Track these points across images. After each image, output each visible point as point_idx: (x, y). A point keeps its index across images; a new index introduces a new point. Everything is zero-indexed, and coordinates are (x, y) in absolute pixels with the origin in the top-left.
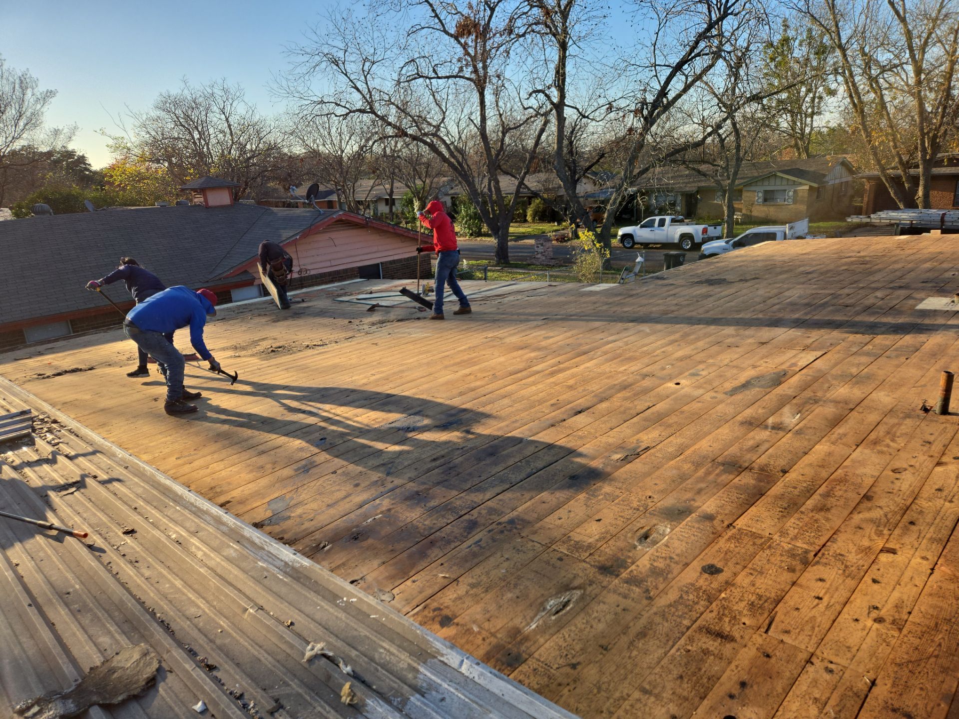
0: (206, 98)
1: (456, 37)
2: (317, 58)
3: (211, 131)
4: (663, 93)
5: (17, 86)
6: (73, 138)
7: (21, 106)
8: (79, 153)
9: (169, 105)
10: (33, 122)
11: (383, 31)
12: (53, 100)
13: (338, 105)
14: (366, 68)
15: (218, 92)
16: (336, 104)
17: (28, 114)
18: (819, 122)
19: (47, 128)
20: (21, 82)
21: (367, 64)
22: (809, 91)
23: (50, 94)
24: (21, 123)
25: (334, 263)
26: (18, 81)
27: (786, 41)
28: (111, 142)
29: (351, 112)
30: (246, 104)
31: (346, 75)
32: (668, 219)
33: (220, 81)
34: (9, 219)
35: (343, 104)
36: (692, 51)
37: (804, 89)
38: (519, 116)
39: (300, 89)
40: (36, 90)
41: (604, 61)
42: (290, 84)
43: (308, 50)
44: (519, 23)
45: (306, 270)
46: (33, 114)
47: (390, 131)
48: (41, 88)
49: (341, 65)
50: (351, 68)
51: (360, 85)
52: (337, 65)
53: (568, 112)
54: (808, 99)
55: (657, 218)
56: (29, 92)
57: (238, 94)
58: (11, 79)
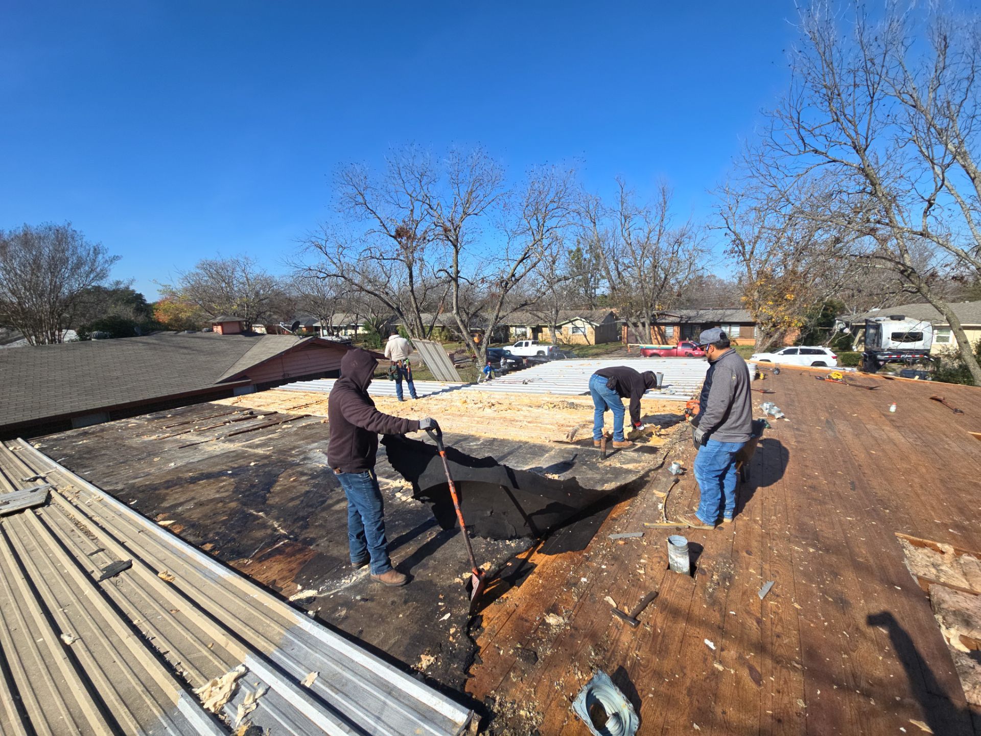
0: (233, 262)
1: (395, 237)
2: (308, 244)
3: (235, 282)
4: (513, 274)
5: (91, 252)
6: (133, 283)
7: (93, 264)
8: (138, 292)
9: (207, 267)
10: (102, 275)
12: (118, 262)
13: (320, 272)
15: (241, 260)
17: (98, 270)
18: (598, 292)
19: (111, 280)
20: (95, 249)
21: (341, 249)
22: (592, 276)
23: (116, 258)
24: (92, 276)
25: (307, 369)
26: (92, 249)
27: (579, 250)
28: (161, 288)
29: (328, 276)
30: (260, 267)
31: (326, 254)
34: (73, 338)
35: (323, 271)
36: (525, 255)
37: (590, 275)
38: (434, 281)
40: (105, 255)
41: (481, 255)
44: (430, 233)
45: (288, 375)
46: (102, 270)
47: (355, 287)
48: (111, 254)
49: (324, 249)
50: (330, 250)
51: (335, 260)
52: (321, 249)
53: (461, 281)
54: (592, 280)
56: (100, 256)
57: (255, 261)
58: (87, 247)
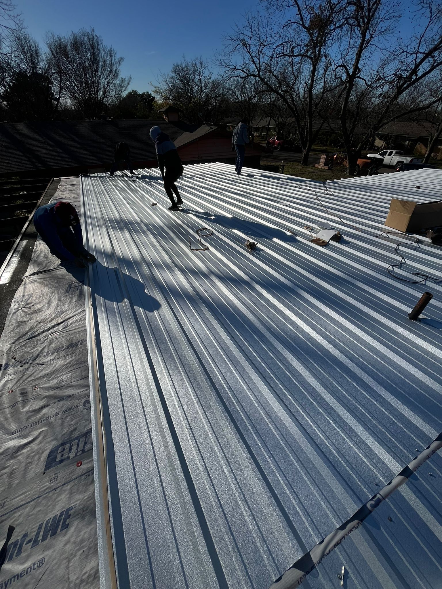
1: (309, 29)
4: (414, 72)
6: (130, 83)
11: (273, 26)
12: (123, 63)
14: (260, 49)
15: (198, 64)
16: (242, 70)
21: (262, 47)
30: (209, 70)
31: (249, 53)
32: (394, 151)
33: (199, 58)
35: (245, 71)
39: (226, 61)
42: (221, 58)
43: (233, 37)
49: (248, 47)
50: (253, 48)
51: (256, 60)
52: (246, 47)
55: (389, 151)
57: (206, 65)
